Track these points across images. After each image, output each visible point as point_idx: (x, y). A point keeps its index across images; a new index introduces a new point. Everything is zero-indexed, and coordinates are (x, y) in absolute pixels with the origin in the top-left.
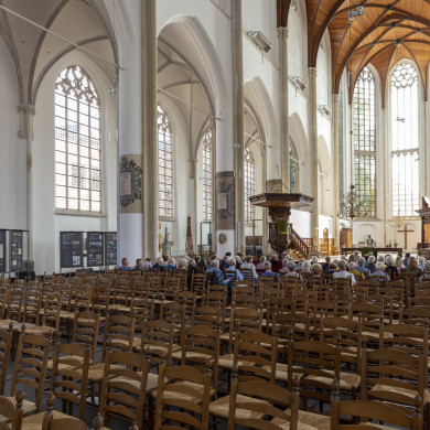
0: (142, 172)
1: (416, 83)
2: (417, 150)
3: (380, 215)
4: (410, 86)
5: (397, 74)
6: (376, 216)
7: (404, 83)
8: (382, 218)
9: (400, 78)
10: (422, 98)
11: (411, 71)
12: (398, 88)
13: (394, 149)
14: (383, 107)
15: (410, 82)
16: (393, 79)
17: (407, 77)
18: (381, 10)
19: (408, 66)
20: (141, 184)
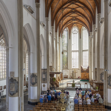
0: (37, 77)
1: (78, 33)
2: (78, 51)
3: (69, 68)
4: (77, 33)
5: (73, 30)
6: (68, 68)
7: (75, 32)
8: (69, 69)
9: (74, 31)
10: (79, 37)
11: (77, 30)
12: (73, 34)
13: (72, 50)
14: (70, 38)
15: (76, 33)
16: (72, 31)
17: (76, 31)
18: (72, 17)
19: (76, 28)
20: (37, 80)
